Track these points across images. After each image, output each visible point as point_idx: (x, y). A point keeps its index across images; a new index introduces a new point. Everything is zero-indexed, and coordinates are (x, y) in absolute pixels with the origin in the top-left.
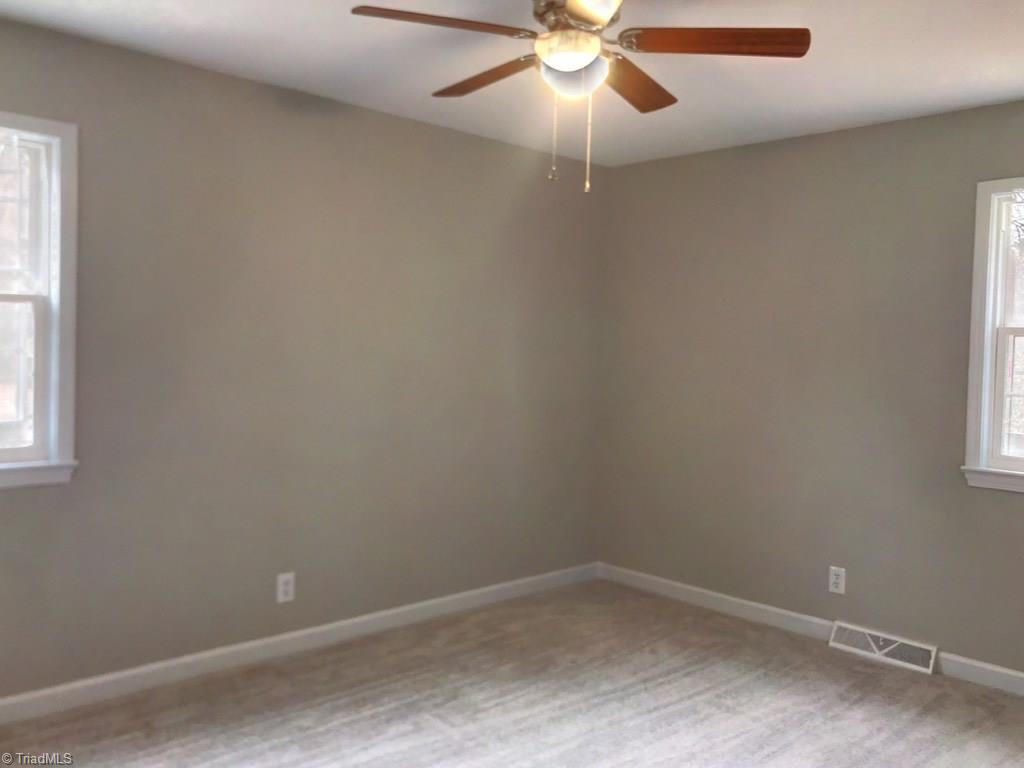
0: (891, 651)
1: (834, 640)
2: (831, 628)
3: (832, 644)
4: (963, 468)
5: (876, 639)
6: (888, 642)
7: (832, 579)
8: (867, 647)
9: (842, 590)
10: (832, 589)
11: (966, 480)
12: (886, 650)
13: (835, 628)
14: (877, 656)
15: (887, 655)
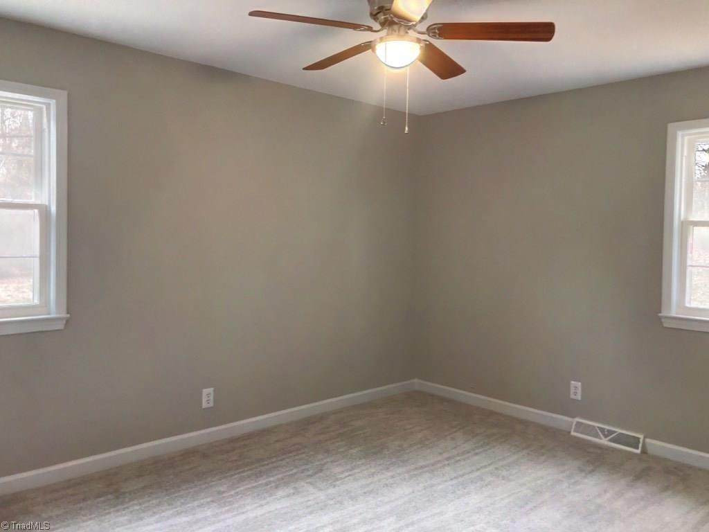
0: (612, 438)
1: (575, 431)
2: (572, 423)
3: (573, 433)
4: (660, 315)
5: (602, 430)
6: (611, 432)
7: (572, 390)
8: (597, 436)
9: (579, 397)
10: (572, 396)
11: (662, 323)
12: (609, 438)
13: (574, 424)
14: (604, 441)
15: (610, 440)
